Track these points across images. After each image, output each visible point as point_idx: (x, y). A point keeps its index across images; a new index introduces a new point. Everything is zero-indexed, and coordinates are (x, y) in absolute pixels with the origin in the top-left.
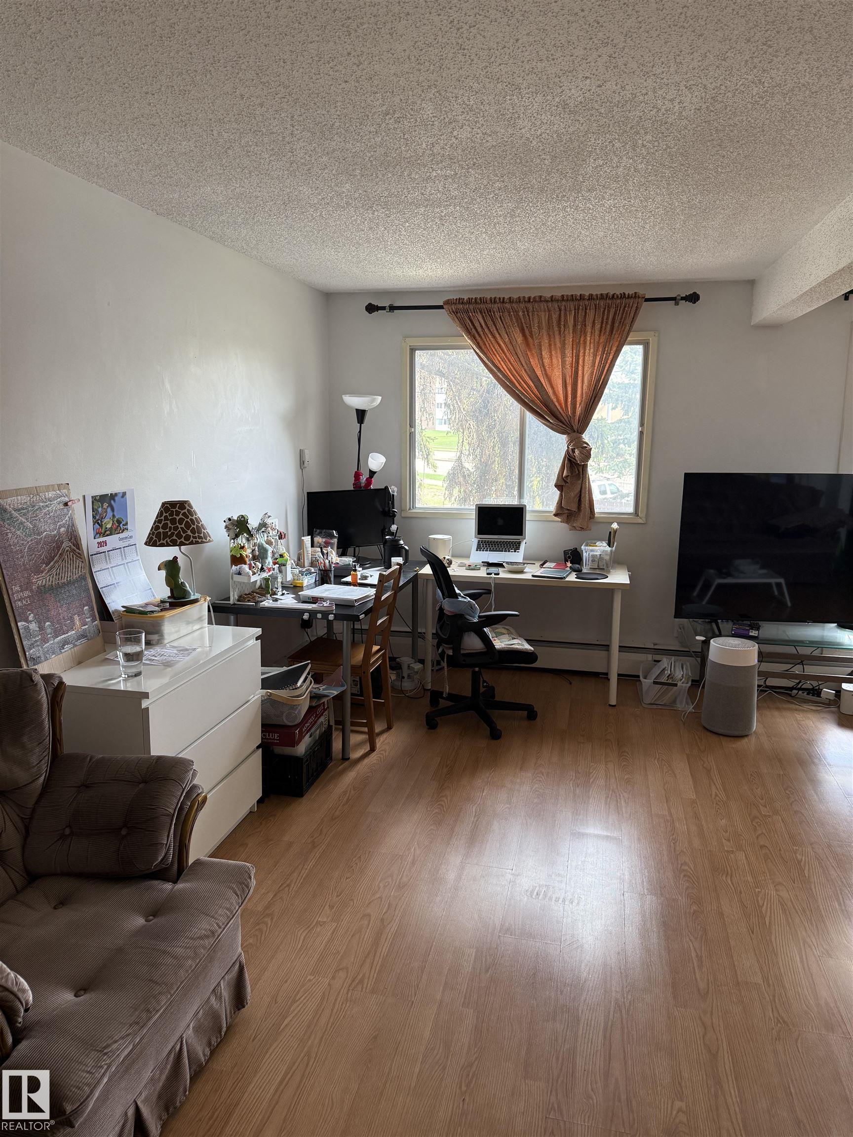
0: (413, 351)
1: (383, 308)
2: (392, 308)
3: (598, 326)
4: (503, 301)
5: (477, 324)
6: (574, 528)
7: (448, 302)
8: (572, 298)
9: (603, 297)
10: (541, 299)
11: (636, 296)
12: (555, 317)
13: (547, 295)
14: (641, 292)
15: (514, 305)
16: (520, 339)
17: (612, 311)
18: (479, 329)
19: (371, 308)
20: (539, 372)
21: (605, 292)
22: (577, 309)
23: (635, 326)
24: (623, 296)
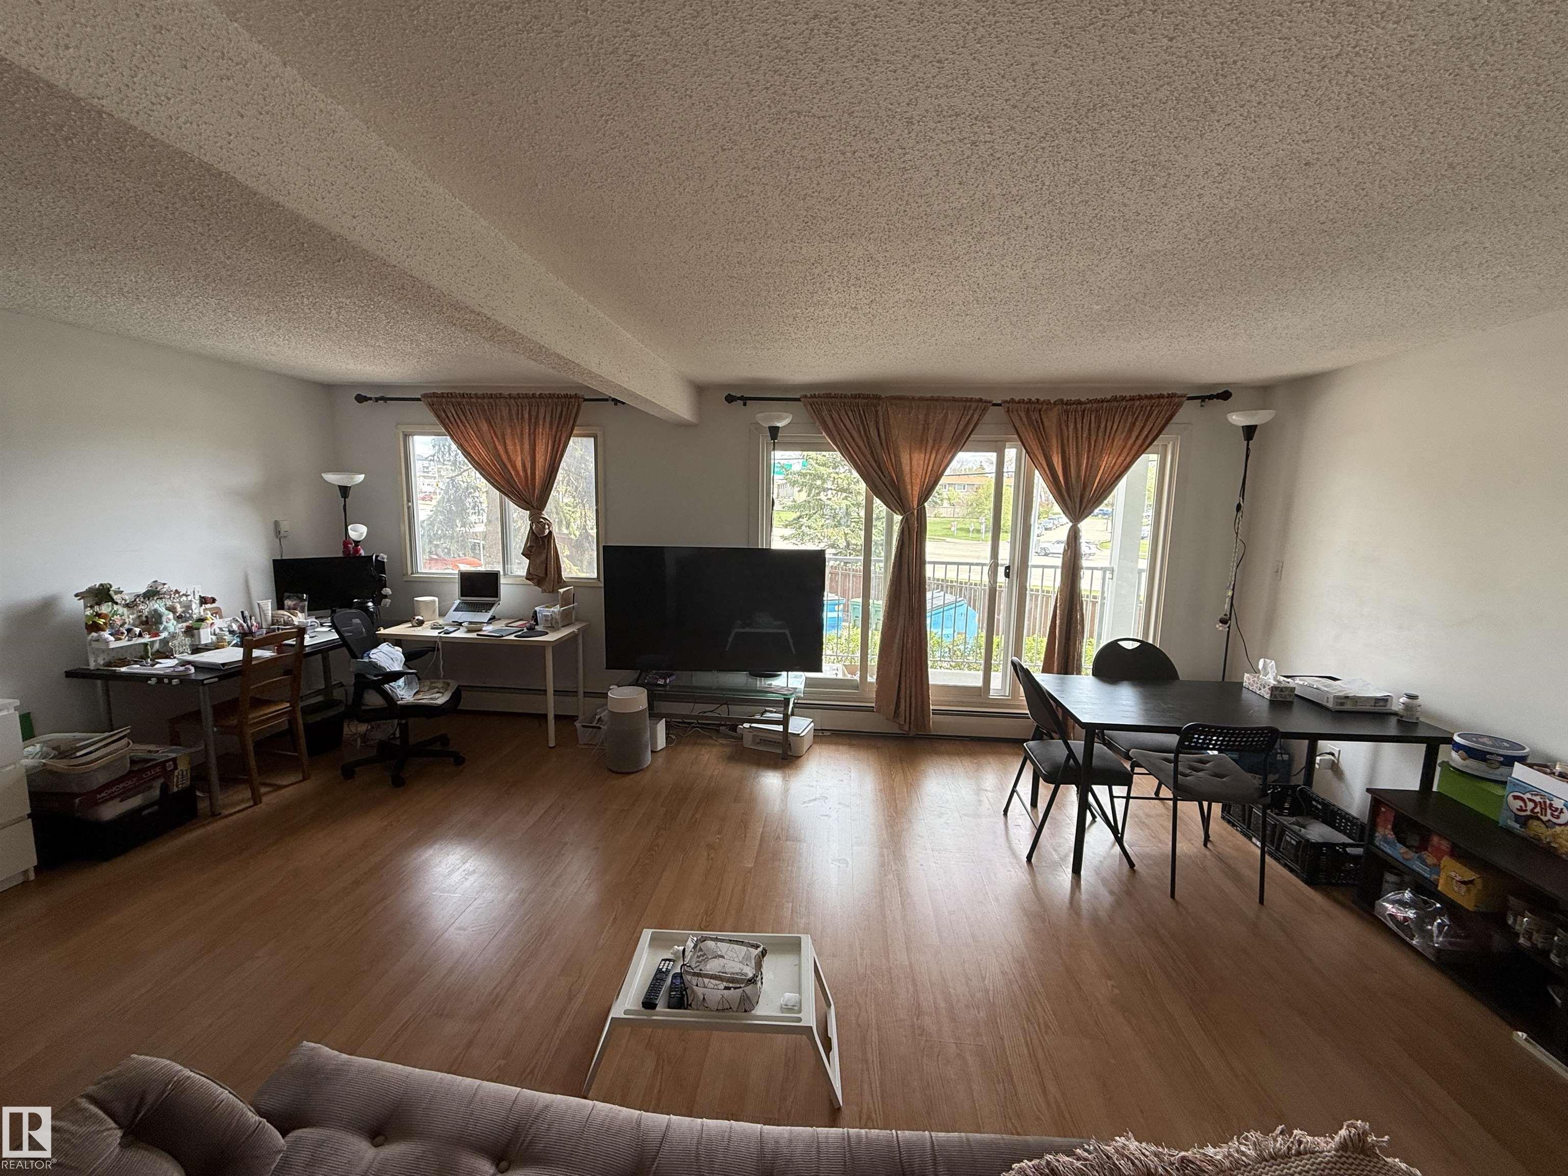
0: (406, 436)
1: (370, 399)
2: (385, 399)
3: (548, 420)
4: (470, 396)
5: (450, 415)
6: (544, 591)
7: (425, 396)
8: (526, 396)
9: (551, 396)
10: (500, 396)
11: (576, 396)
12: (514, 412)
13: (506, 393)
14: (580, 393)
15: (479, 400)
16: (485, 427)
17: (559, 408)
18: (452, 420)
19: (360, 399)
20: (504, 457)
21: (552, 392)
22: (530, 406)
23: (578, 422)
24: (566, 396)
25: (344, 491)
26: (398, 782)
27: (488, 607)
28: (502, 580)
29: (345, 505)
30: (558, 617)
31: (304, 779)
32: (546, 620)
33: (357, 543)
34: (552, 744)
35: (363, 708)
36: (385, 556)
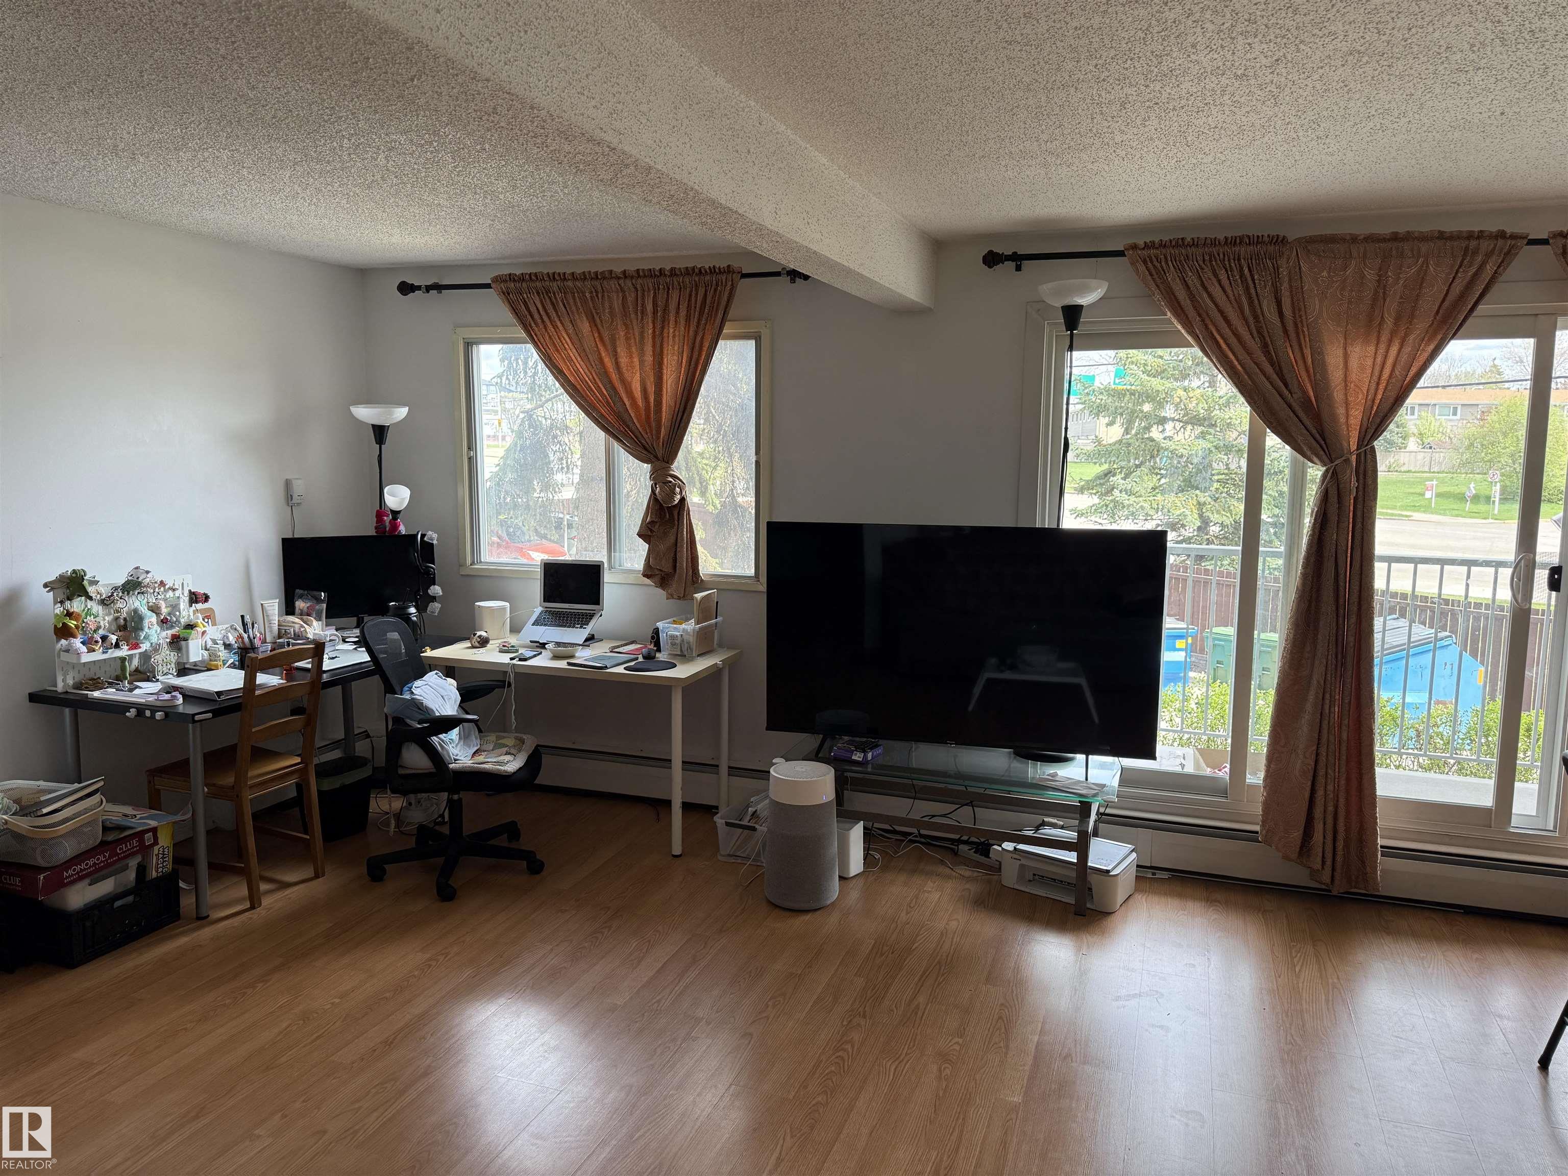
0: (469, 345)
1: (419, 288)
2: (438, 287)
3: (683, 313)
4: (563, 277)
5: (533, 309)
6: (670, 596)
7: (496, 279)
8: (650, 274)
9: (689, 272)
10: (609, 276)
11: (729, 270)
12: (630, 299)
13: (618, 269)
14: (735, 265)
15: (578, 284)
16: (585, 327)
17: (701, 291)
18: (536, 316)
19: (405, 288)
20: (614, 377)
21: (690, 265)
22: (656, 290)
23: (732, 314)
24: (713, 271)
25: (380, 432)
26: (446, 894)
27: (583, 619)
28: (607, 577)
29: (380, 456)
30: (692, 639)
31: (317, 876)
32: (673, 644)
33: (395, 514)
34: (677, 849)
35: (401, 771)
36: (435, 536)
